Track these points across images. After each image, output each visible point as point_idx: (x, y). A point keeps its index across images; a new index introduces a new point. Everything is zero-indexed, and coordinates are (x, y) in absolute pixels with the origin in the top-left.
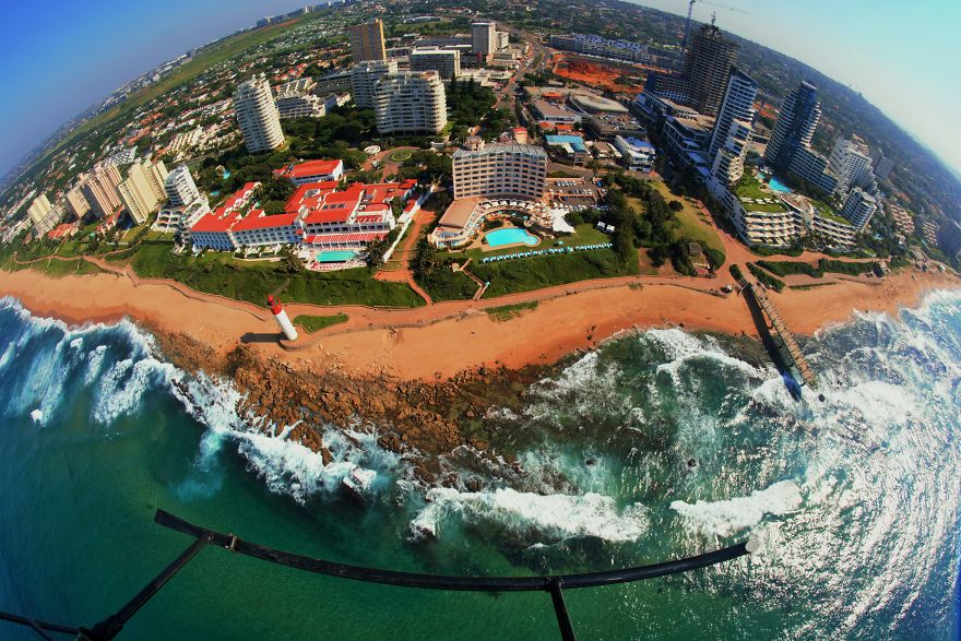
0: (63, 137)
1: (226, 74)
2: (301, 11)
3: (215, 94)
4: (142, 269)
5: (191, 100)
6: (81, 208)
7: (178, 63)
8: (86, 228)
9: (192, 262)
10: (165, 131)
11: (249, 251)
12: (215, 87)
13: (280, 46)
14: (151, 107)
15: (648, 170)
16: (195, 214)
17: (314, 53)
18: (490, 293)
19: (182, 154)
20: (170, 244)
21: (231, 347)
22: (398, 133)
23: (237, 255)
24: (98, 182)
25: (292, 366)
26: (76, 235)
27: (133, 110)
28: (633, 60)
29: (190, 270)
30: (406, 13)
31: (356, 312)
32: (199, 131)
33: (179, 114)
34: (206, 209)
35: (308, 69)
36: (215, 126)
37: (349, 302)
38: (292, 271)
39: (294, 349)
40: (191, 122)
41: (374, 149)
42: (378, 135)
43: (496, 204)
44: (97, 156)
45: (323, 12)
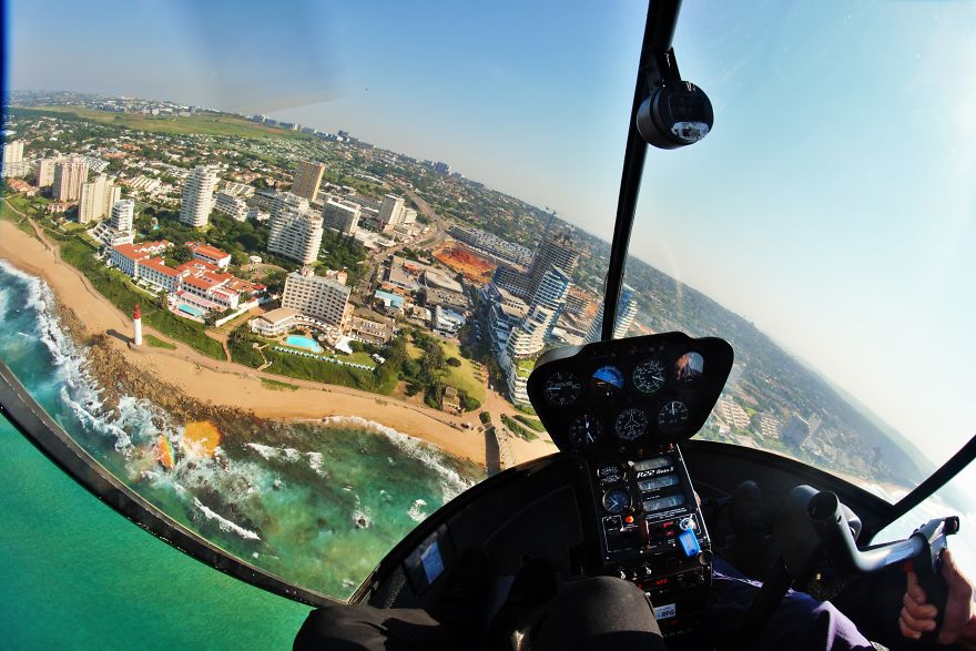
0: (60, 104)
1: (203, 148)
2: (291, 125)
3: (186, 160)
4: (67, 254)
5: (167, 154)
6: (46, 179)
7: (178, 111)
8: (40, 199)
9: (102, 269)
10: (134, 165)
11: (141, 282)
12: (188, 154)
13: (255, 149)
14: (137, 137)
15: (451, 336)
16: (122, 239)
17: (272, 169)
18: (270, 370)
19: (136, 192)
20: (94, 250)
21: (98, 332)
22: (281, 255)
23: (133, 281)
24: (70, 169)
25: (128, 359)
26: (30, 198)
27: (123, 128)
28: (517, 262)
29: (99, 274)
30: (363, 169)
31: (183, 348)
32: (157, 183)
33: (151, 159)
34: (130, 239)
35: (258, 179)
36: (170, 186)
37: (183, 340)
38: (160, 306)
39: (135, 350)
40: (156, 172)
41: (257, 259)
42: (265, 251)
43: (307, 320)
44: (76, 146)
45: (307, 136)
